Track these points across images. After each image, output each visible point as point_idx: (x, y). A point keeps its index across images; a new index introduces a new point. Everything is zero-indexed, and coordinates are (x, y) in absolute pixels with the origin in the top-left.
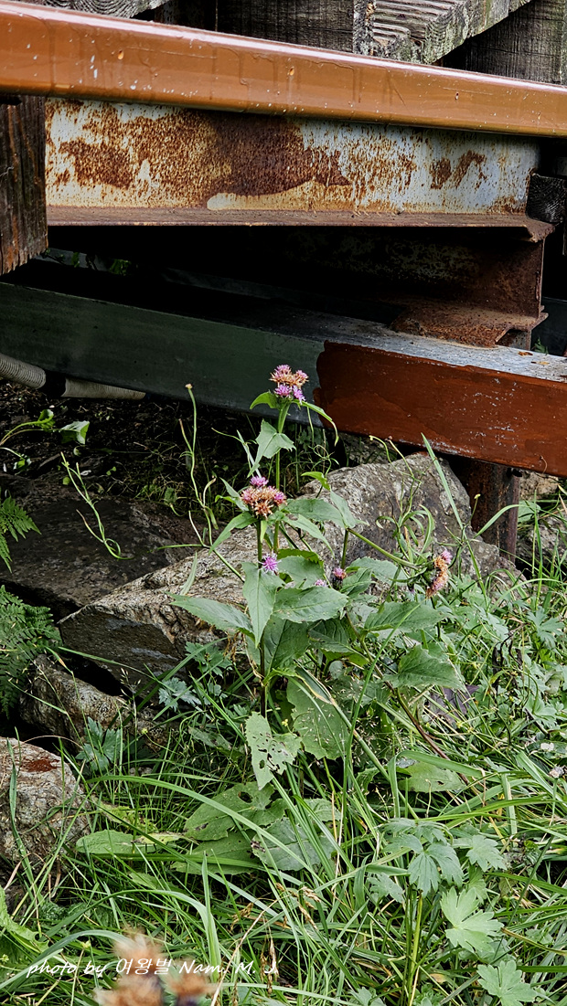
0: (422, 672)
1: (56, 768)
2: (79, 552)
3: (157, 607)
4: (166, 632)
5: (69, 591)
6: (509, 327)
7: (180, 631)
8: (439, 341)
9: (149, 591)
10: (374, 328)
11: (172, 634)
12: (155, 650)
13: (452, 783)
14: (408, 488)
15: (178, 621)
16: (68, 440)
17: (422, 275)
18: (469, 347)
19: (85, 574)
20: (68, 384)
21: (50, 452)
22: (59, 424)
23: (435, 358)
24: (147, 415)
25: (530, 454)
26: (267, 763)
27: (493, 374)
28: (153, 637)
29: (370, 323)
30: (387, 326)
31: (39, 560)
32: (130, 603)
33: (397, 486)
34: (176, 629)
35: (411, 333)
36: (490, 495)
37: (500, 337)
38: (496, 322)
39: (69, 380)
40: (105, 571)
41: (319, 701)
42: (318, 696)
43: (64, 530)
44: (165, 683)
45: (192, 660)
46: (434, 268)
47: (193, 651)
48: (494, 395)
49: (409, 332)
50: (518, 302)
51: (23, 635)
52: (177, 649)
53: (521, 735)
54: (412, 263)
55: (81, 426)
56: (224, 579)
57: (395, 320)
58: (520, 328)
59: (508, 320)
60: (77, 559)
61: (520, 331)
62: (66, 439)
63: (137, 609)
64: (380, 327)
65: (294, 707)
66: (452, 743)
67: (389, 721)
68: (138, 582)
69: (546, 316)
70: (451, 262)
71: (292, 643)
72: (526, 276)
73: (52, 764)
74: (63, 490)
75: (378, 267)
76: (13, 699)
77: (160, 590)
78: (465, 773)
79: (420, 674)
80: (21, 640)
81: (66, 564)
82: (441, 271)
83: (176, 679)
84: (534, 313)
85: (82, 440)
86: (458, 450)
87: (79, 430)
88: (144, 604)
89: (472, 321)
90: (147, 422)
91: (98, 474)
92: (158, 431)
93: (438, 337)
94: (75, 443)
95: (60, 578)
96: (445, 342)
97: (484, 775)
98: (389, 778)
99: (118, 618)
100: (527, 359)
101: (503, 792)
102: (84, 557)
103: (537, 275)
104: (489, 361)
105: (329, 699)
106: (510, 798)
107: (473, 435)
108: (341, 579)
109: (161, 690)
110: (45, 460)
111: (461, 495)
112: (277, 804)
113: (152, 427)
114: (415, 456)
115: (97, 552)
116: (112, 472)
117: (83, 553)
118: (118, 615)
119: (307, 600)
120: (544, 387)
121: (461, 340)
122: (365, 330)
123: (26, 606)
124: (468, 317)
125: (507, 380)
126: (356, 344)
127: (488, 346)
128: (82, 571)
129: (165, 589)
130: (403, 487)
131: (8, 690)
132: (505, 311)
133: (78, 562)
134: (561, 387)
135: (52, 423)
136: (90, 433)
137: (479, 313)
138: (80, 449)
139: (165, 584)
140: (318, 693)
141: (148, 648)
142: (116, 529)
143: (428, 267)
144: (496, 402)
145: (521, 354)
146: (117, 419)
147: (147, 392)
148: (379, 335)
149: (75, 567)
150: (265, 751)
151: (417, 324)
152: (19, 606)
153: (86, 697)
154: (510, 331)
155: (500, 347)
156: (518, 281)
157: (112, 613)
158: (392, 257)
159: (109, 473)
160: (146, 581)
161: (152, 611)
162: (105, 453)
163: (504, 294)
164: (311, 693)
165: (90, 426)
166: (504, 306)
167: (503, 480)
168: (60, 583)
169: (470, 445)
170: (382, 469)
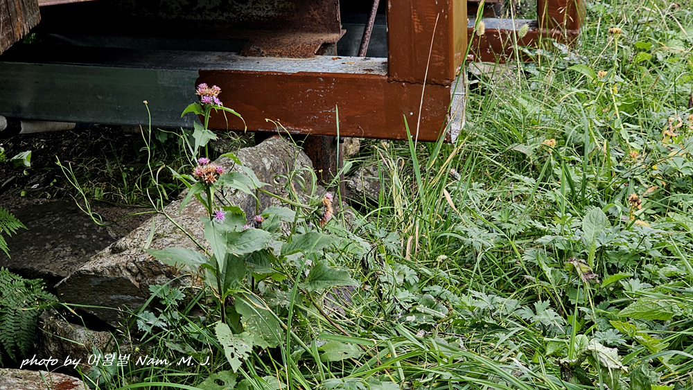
0: (326, 279)
1: (77, 385)
2: (47, 239)
3: (125, 265)
4: (133, 281)
5: (46, 267)
6: (322, 42)
7: (143, 278)
8: (276, 59)
9: (116, 255)
10: (230, 56)
11: (137, 281)
12: (126, 294)
13: (353, 351)
14: (272, 161)
15: (140, 272)
16: (19, 166)
17: (257, 16)
18: (297, 59)
19: (55, 253)
20: (23, 125)
21: (7, 176)
22: (9, 155)
23: (276, 70)
24: (69, 141)
25: (351, 126)
26: (235, 354)
27: (318, 75)
28: (124, 286)
29: (226, 53)
30: (239, 54)
31: (20, 249)
32: (105, 265)
33: (265, 160)
34: (139, 278)
35: (255, 56)
36: (323, 158)
37: (317, 50)
38: (312, 40)
39: (23, 121)
40: (69, 249)
41: (257, 309)
42: (257, 305)
43: (33, 226)
44: (140, 316)
45: (156, 297)
46: (264, 10)
47: (155, 291)
48: (320, 89)
49: (254, 55)
50: (325, 25)
51: (27, 300)
52: (143, 292)
53: (392, 314)
54: (248, 8)
55: (26, 156)
56: (166, 239)
57: (243, 49)
58: (330, 42)
59: (320, 38)
60: (47, 244)
61: (329, 44)
62: (17, 165)
63: (110, 268)
64: (233, 55)
65: (241, 316)
66: (345, 326)
67: (303, 317)
68: (107, 250)
69: (345, 31)
70: (276, 4)
71: (235, 271)
72: (328, 7)
73: (73, 383)
74: (23, 200)
75: (226, 15)
76: (27, 346)
77: (124, 253)
78: (362, 343)
79: (325, 280)
80: (27, 304)
81: (40, 249)
82: (270, 11)
83: (147, 312)
84: (336, 30)
85: (28, 164)
86: (300, 130)
87: (25, 157)
88: (114, 264)
89: (296, 41)
90: (70, 146)
91: (44, 186)
92: (80, 151)
93: (274, 56)
94: (23, 167)
95: (38, 259)
96: (280, 59)
97: (376, 343)
98: (314, 355)
99: (98, 277)
100: (338, 62)
101: (390, 352)
102: (52, 242)
103: (336, 5)
104: (312, 66)
105: (265, 307)
106: (396, 356)
107: (309, 118)
108: (261, 223)
109: (138, 321)
110: (4, 181)
111: (306, 160)
112: (243, 384)
113: (75, 150)
114: (271, 139)
115: (60, 238)
116: (54, 183)
117: (50, 240)
118: (97, 274)
119: (244, 239)
120: (355, 78)
121: (290, 56)
122: (224, 58)
123: (25, 280)
124: (292, 39)
125: (328, 78)
126: (220, 69)
127: (310, 57)
128: (53, 252)
129: (127, 252)
130: (269, 160)
131: (23, 340)
132: (317, 32)
133: (48, 246)
134: (366, 77)
135: (4, 156)
136: (33, 158)
137: (300, 36)
138: (28, 171)
139: (126, 248)
140: (257, 304)
141: (121, 294)
142: (70, 219)
143: (260, 10)
144: (322, 94)
145: (333, 59)
146: (49, 147)
147: (76, 122)
148: (235, 60)
149: (47, 250)
150: (232, 346)
151: (259, 49)
152: (20, 281)
153: (82, 335)
154: (322, 45)
155: (318, 56)
156: (323, 11)
157: (93, 274)
158: (235, 7)
159: (52, 184)
160: (112, 248)
161: (121, 268)
162: (46, 171)
163: (315, 20)
164: (252, 304)
165: (32, 153)
166: (316, 29)
167: (331, 147)
168: (38, 263)
169: (309, 125)
170: (253, 150)
